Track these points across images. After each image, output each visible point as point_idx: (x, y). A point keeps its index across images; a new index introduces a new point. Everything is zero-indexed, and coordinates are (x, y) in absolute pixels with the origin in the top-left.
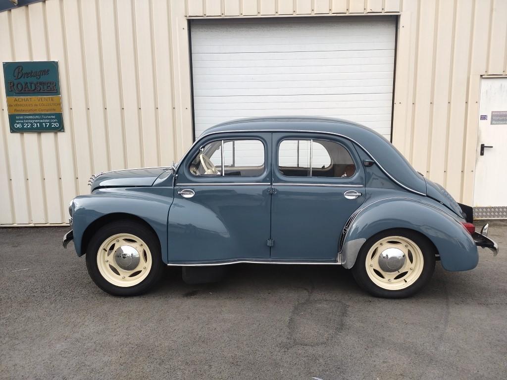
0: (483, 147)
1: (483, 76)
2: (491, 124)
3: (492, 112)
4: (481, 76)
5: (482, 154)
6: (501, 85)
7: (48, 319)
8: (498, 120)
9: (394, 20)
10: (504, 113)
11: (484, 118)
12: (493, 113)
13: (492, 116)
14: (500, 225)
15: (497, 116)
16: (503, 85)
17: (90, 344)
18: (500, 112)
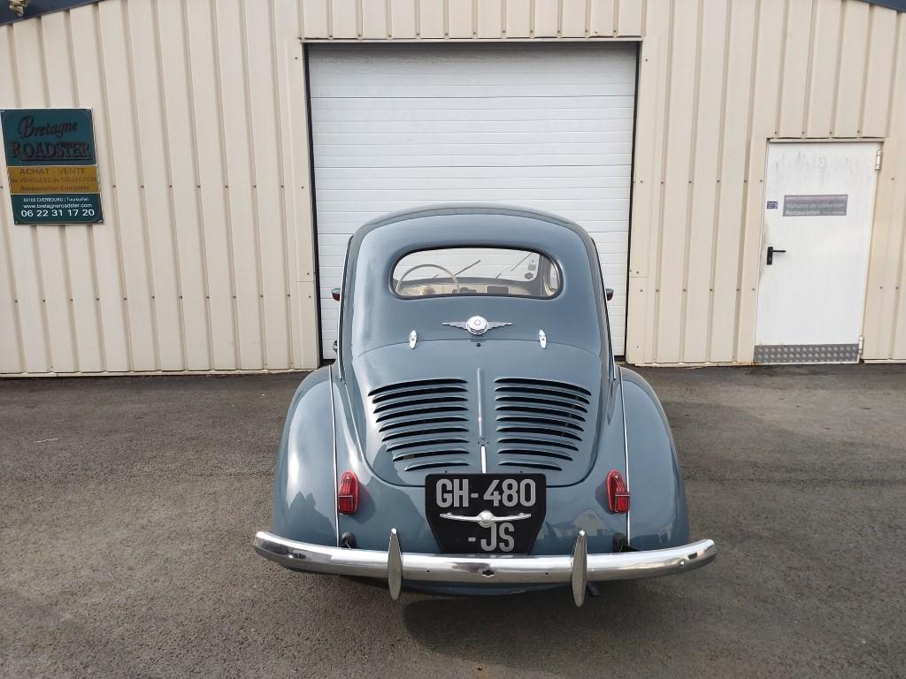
0: (771, 251)
1: (771, 140)
2: (784, 215)
3: (786, 196)
4: (768, 139)
5: (769, 262)
6: (799, 154)
7: (98, 503)
8: (795, 209)
9: (633, 48)
10: (804, 198)
11: (772, 205)
12: (787, 198)
13: (786, 202)
14: (795, 374)
15: (793, 202)
16: (802, 155)
17: (161, 532)
18: (797, 196)
